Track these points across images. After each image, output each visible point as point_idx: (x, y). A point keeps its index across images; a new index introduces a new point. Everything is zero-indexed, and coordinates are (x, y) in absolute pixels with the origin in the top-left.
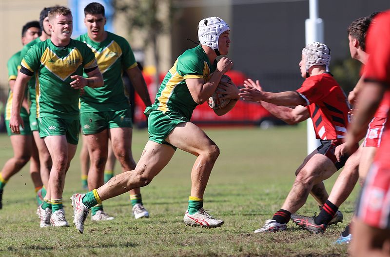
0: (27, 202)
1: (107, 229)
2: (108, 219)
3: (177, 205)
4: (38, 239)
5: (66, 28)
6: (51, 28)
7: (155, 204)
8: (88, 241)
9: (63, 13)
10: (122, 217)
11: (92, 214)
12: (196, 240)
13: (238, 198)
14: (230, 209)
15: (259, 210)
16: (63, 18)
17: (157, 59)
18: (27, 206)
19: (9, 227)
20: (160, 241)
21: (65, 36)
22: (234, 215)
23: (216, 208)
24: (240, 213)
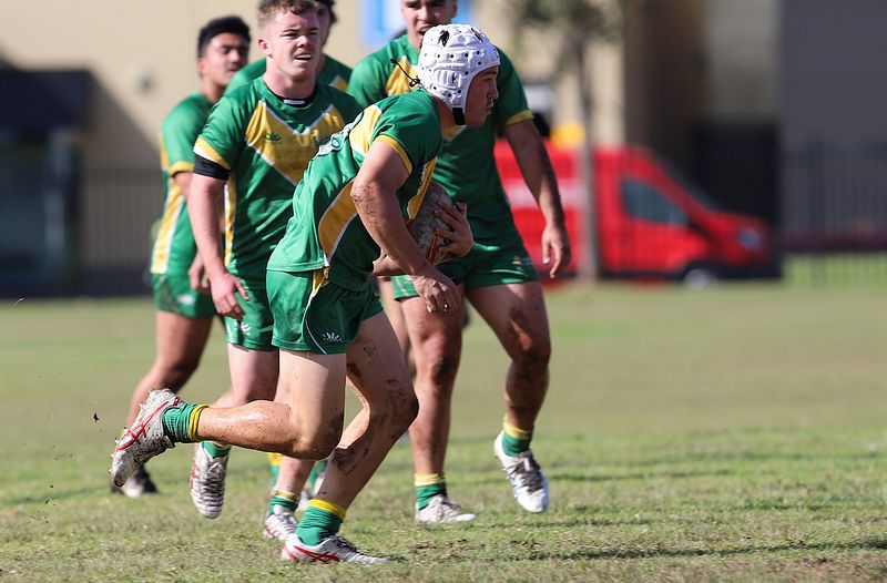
0: (250, 474)
1: (457, 545)
2: (460, 518)
3: (639, 482)
4: (279, 569)
5: (302, 46)
6: (265, 47)
7: (582, 478)
8: (408, 574)
9: (293, 9)
10: (494, 513)
11: (417, 506)
12: (686, 573)
13: (796, 464)
14: (776, 494)
15: (851, 495)
16: (293, 21)
17: (587, 104)
18: (250, 485)
19: (203, 538)
20: (595, 577)
21: (301, 66)
22: (786, 508)
23: (739, 491)
24: (800, 504)
